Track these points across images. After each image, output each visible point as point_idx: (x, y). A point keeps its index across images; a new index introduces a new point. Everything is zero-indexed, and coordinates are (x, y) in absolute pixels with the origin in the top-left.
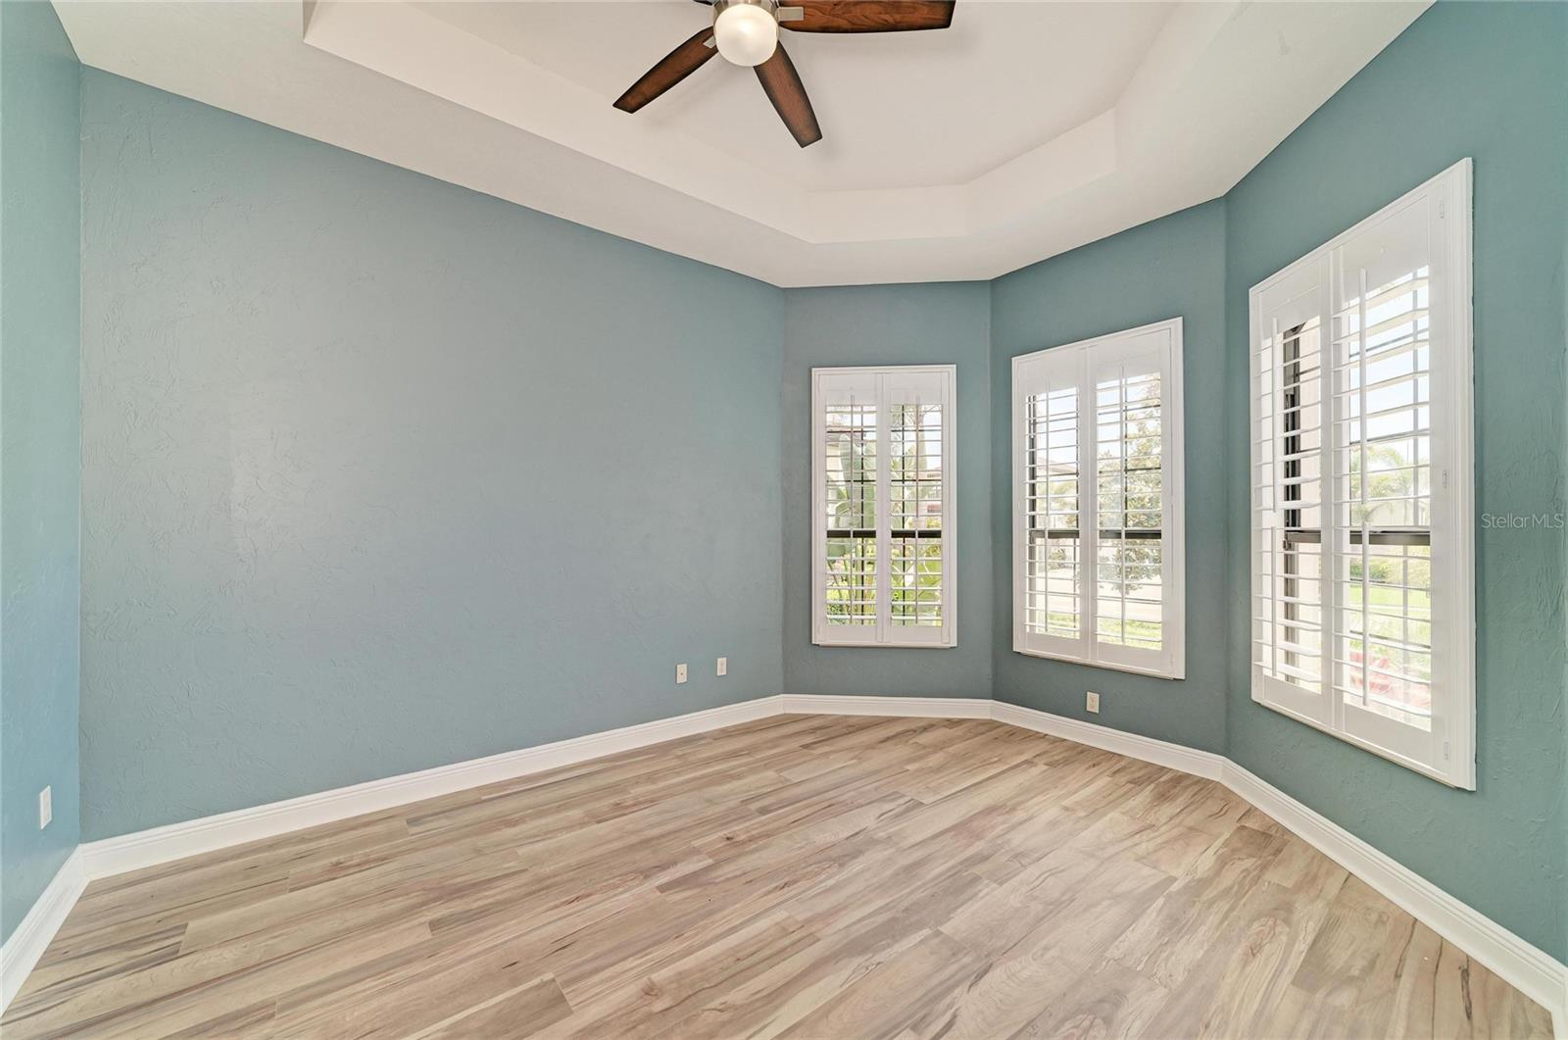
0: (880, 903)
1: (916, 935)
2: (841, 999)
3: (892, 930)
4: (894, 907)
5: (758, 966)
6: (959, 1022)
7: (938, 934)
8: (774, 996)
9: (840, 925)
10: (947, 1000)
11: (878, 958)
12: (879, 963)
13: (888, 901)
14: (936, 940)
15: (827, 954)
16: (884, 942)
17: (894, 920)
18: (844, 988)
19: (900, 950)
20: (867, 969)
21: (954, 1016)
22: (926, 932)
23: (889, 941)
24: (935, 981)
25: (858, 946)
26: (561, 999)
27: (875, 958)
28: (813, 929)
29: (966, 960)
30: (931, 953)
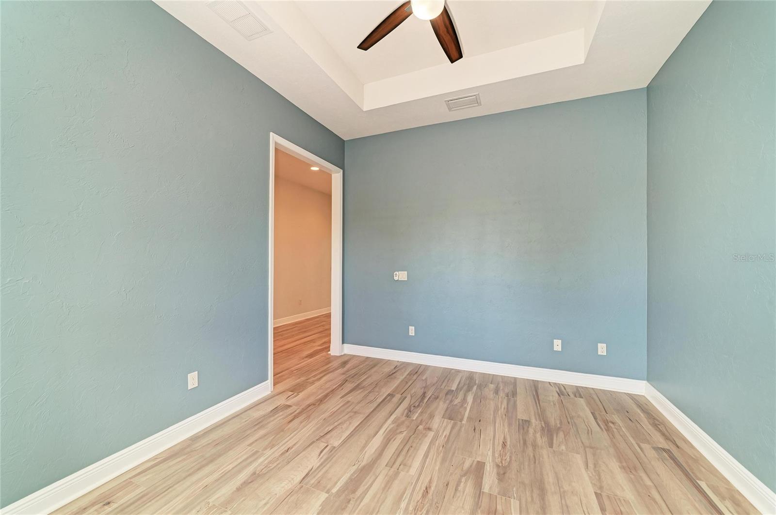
0: (366, 500)
1: (340, 486)
2: (364, 447)
3: (354, 484)
4: (356, 500)
5: (402, 447)
6: (318, 454)
7: (328, 492)
8: (388, 441)
9: (381, 478)
10: (322, 460)
11: (355, 467)
12: (354, 465)
13: (362, 504)
14: (329, 487)
15: (379, 461)
16: (356, 476)
17: (354, 491)
18: (365, 451)
19: (346, 474)
20: (359, 461)
21: (319, 455)
22: (334, 490)
23: (353, 477)
24: (328, 466)
25: (366, 470)
26: (450, 418)
27: (357, 467)
28: (392, 470)
29: (312, 482)
30: (331, 478)
